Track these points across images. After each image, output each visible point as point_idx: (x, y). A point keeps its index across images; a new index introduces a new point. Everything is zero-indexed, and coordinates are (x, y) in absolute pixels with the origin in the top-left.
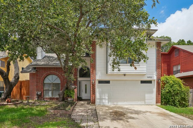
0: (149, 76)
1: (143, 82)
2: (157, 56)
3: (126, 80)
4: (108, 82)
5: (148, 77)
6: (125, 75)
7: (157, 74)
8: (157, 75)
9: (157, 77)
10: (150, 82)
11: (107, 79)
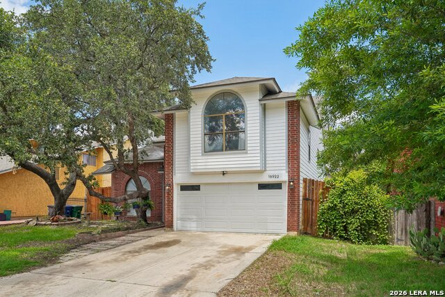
0: (272, 173)
1: (262, 186)
2: (289, 131)
3: (229, 183)
4: (196, 188)
5: (271, 177)
6: (224, 173)
7: (289, 168)
8: (289, 172)
9: (289, 176)
10: (278, 186)
11: (193, 181)
